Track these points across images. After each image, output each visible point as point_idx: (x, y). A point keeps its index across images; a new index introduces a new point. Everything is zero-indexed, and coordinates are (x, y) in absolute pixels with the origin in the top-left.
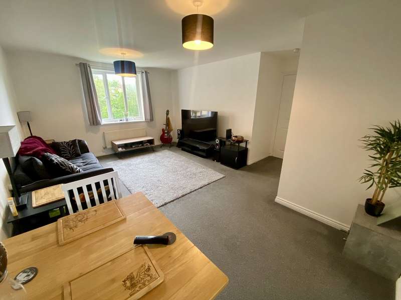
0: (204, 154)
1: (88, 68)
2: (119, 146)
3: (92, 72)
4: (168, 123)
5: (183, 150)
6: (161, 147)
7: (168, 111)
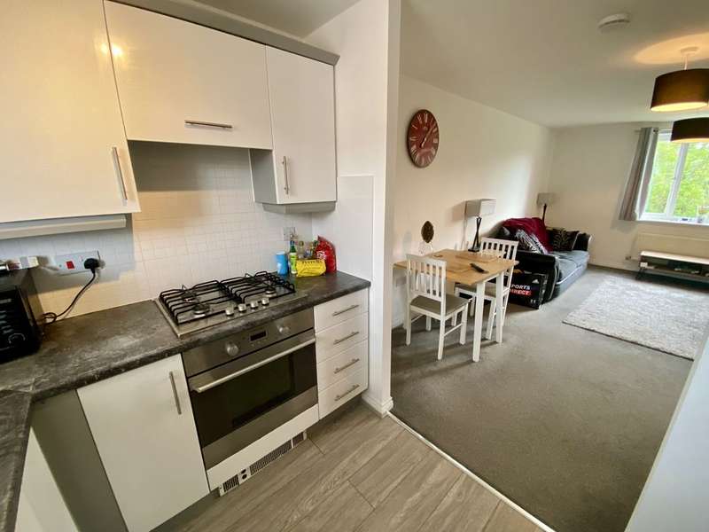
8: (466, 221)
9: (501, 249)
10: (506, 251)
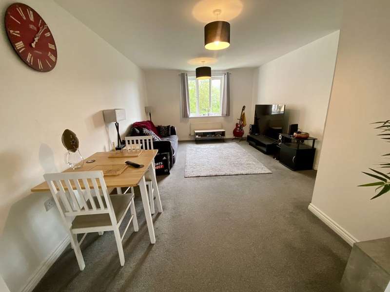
0: (265, 150)
1: (185, 76)
2: (197, 134)
3: (188, 79)
4: (243, 118)
5: (250, 144)
6: (232, 140)
7: (244, 107)
8: (107, 126)
9: (137, 143)
10: (141, 143)
